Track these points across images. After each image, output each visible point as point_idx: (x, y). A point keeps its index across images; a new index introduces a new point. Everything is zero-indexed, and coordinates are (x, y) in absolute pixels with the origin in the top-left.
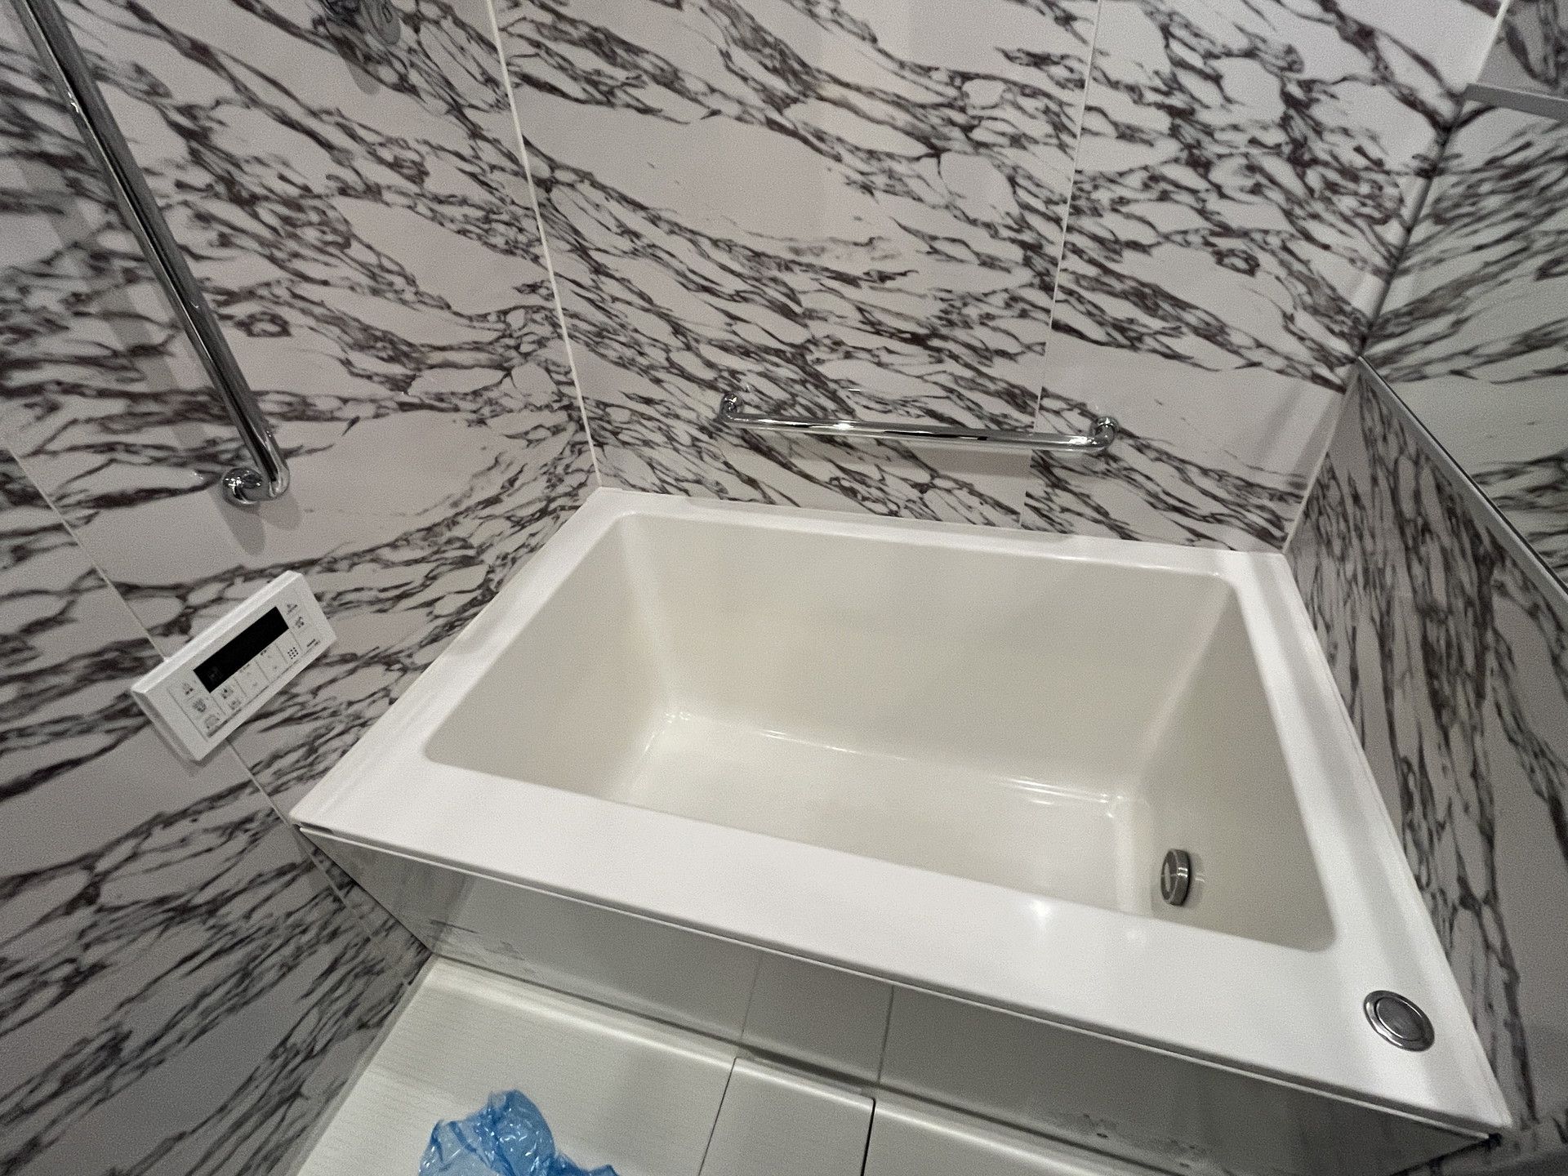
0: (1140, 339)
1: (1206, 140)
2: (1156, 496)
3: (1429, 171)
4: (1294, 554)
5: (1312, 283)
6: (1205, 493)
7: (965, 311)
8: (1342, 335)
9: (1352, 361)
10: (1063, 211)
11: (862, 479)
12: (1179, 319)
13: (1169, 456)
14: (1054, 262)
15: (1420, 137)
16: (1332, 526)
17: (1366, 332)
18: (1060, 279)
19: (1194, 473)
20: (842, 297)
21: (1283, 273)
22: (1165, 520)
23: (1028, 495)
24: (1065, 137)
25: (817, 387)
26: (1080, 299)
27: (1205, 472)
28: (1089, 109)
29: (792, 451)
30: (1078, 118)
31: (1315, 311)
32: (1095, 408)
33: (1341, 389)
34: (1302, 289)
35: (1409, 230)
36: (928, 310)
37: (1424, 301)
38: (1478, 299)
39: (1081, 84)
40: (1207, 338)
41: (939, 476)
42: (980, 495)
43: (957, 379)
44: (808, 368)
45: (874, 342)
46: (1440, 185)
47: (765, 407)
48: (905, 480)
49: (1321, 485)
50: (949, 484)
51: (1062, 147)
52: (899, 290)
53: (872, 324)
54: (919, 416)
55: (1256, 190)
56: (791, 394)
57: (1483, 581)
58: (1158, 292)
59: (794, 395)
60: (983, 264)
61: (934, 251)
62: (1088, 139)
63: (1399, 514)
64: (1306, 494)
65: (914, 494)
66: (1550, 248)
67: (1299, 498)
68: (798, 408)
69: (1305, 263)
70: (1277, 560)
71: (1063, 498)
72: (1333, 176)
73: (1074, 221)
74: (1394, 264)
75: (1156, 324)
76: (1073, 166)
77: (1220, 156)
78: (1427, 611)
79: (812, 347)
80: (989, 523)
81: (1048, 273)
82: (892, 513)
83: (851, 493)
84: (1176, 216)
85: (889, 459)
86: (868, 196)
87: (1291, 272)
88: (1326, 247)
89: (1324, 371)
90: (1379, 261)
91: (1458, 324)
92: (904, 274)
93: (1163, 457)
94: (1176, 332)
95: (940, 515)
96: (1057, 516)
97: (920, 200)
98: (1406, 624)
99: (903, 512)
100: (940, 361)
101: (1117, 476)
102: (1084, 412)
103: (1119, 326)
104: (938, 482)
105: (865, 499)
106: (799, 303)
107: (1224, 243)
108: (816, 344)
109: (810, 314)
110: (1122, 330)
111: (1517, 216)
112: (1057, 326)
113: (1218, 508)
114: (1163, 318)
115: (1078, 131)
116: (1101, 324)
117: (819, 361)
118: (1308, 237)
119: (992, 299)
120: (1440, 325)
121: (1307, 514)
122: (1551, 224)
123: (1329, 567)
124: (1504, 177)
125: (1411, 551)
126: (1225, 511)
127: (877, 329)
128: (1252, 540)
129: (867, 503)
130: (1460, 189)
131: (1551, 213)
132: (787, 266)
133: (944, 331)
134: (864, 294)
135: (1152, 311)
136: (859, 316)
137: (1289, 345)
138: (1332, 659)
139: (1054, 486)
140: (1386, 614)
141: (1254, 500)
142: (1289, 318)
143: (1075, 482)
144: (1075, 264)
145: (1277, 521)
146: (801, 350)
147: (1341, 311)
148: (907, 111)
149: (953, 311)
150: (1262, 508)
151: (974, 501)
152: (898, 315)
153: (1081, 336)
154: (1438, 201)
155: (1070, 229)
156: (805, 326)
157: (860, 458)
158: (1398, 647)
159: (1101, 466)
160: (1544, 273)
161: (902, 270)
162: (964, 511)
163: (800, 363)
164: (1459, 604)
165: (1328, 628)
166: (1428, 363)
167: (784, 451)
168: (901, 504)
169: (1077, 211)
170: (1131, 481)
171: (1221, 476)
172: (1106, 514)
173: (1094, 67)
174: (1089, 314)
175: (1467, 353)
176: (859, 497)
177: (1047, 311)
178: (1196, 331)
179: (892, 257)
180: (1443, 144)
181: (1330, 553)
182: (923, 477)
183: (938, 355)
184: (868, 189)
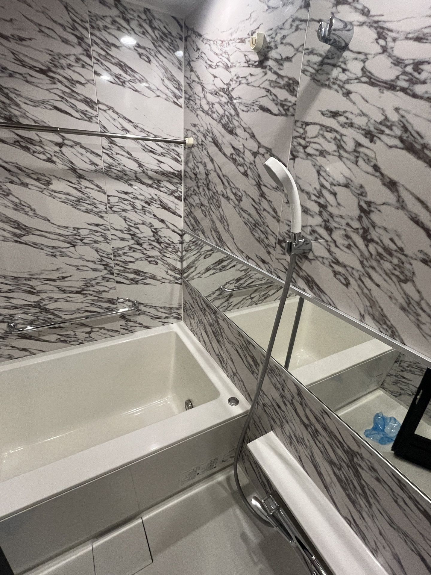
0: (138, 281)
1: (139, 240)
2: (152, 316)
3: (182, 243)
4: (185, 320)
5: (169, 265)
6: (162, 312)
7: (91, 283)
8: (177, 274)
9: (181, 278)
10: (112, 256)
11: (68, 336)
12: (145, 276)
13: (152, 306)
14: (112, 268)
15: (179, 238)
16: (189, 312)
17: (182, 272)
18: (115, 271)
19: (159, 309)
20: (51, 285)
21: (163, 264)
22: (156, 322)
23: (121, 325)
24: (108, 241)
25: (46, 312)
26: (121, 275)
27: (161, 308)
28: (112, 235)
29: (40, 335)
30: (110, 237)
31: (171, 270)
32: (132, 299)
33: (181, 284)
34: (167, 266)
35: (182, 253)
36: (80, 284)
37: (189, 265)
38: (197, 264)
39: (109, 230)
40: (152, 279)
41: (94, 328)
42: (107, 330)
43: (93, 300)
44: (42, 308)
45: (64, 295)
46: (184, 245)
47: (26, 323)
48: (82, 332)
49: (184, 304)
50: (97, 329)
51: (108, 243)
52: (70, 280)
53: (62, 291)
54: (83, 313)
55: (152, 248)
56: (36, 317)
57: (216, 317)
58: (139, 271)
59: (37, 317)
60: (94, 270)
61: (79, 269)
62: (113, 241)
63: (200, 308)
64: (182, 307)
65: (87, 335)
66: (204, 254)
67: (181, 308)
68: (40, 320)
69: (166, 261)
70: (182, 323)
71: (130, 324)
72: (166, 245)
73: (115, 258)
74: (182, 260)
75: (141, 278)
76: (111, 247)
77: (143, 243)
78: (211, 325)
79: (42, 301)
80: (112, 336)
81: (111, 270)
82: (80, 343)
83: (65, 341)
84: (138, 255)
85: (76, 328)
86: (54, 258)
87: (164, 263)
88: (169, 258)
89: (177, 281)
90: (179, 259)
91: (196, 268)
92: (70, 276)
93: (151, 307)
94: (145, 279)
95: (96, 339)
96: (130, 329)
97: (71, 257)
98: (209, 329)
99: (84, 342)
100: (87, 297)
101: (142, 314)
102: (129, 301)
103: (132, 280)
104: (94, 330)
105: (70, 342)
106: (35, 289)
107: (150, 259)
108: (43, 300)
109: (40, 292)
110: (133, 280)
111: (197, 249)
112: (117, 282)
113: (166, 315)
114: (141, 276)
115: (111, 239)
116: (128, 280)
117: (45, 305)
118: (165, 256)
119: (98, 279)
120: (193, 269)
121: (184, 311)
122: (203, 250)
123: (192, 321)
124: (193, 243)
125: (204, 314)
126: (168, 315)
127: (64, 292)
128: (176, 320)
129: (71, 343)
130: (187, 245)
131: (202, 248)
132: (29, 279)
133: (86, 289)
134: (59, 283)
135: (139, 275)
136: (58, 289)
137: (169, 277)
138: (200, 340)
139: (127, 321)
140: (205, 327)
141: (173, 311)
142: (167, 272)
143: (132, 319)
144: (117, 267)
145: (179, 314)
146: (38, 302)
147: (176, 269)
148: (63, 237)
149: (88, 284)
150: (175, 312)
151: (106, 332)
152: (71, 287)
153: (124, 283)
154: (185, 248)
155: (114, 260)
156: (39, 295)
157: (66, 330)
158: (209, 334)
159: (137, 313)
160: (205, 258)
161: (69, 275)
162: (103, 335)
163: (38, 307)
164: (214, 322)
165: (197, 334)
166: (193, 276)
167: (37, 335)
168: (83, 340)
169: (115, 256)
170: (145, 314)
171: (165, 308)
172: (142, 324)
173: (111, 226)
174: (124, 278)
175: (199, 273)
176: (68, 342)
177: (114, 279)
178: (150, 278)
179: (65, 272)
180: (182, 238)
181: (191, 319)
182: (89, 330)
183: (85, 295)
184: (54, 256)
